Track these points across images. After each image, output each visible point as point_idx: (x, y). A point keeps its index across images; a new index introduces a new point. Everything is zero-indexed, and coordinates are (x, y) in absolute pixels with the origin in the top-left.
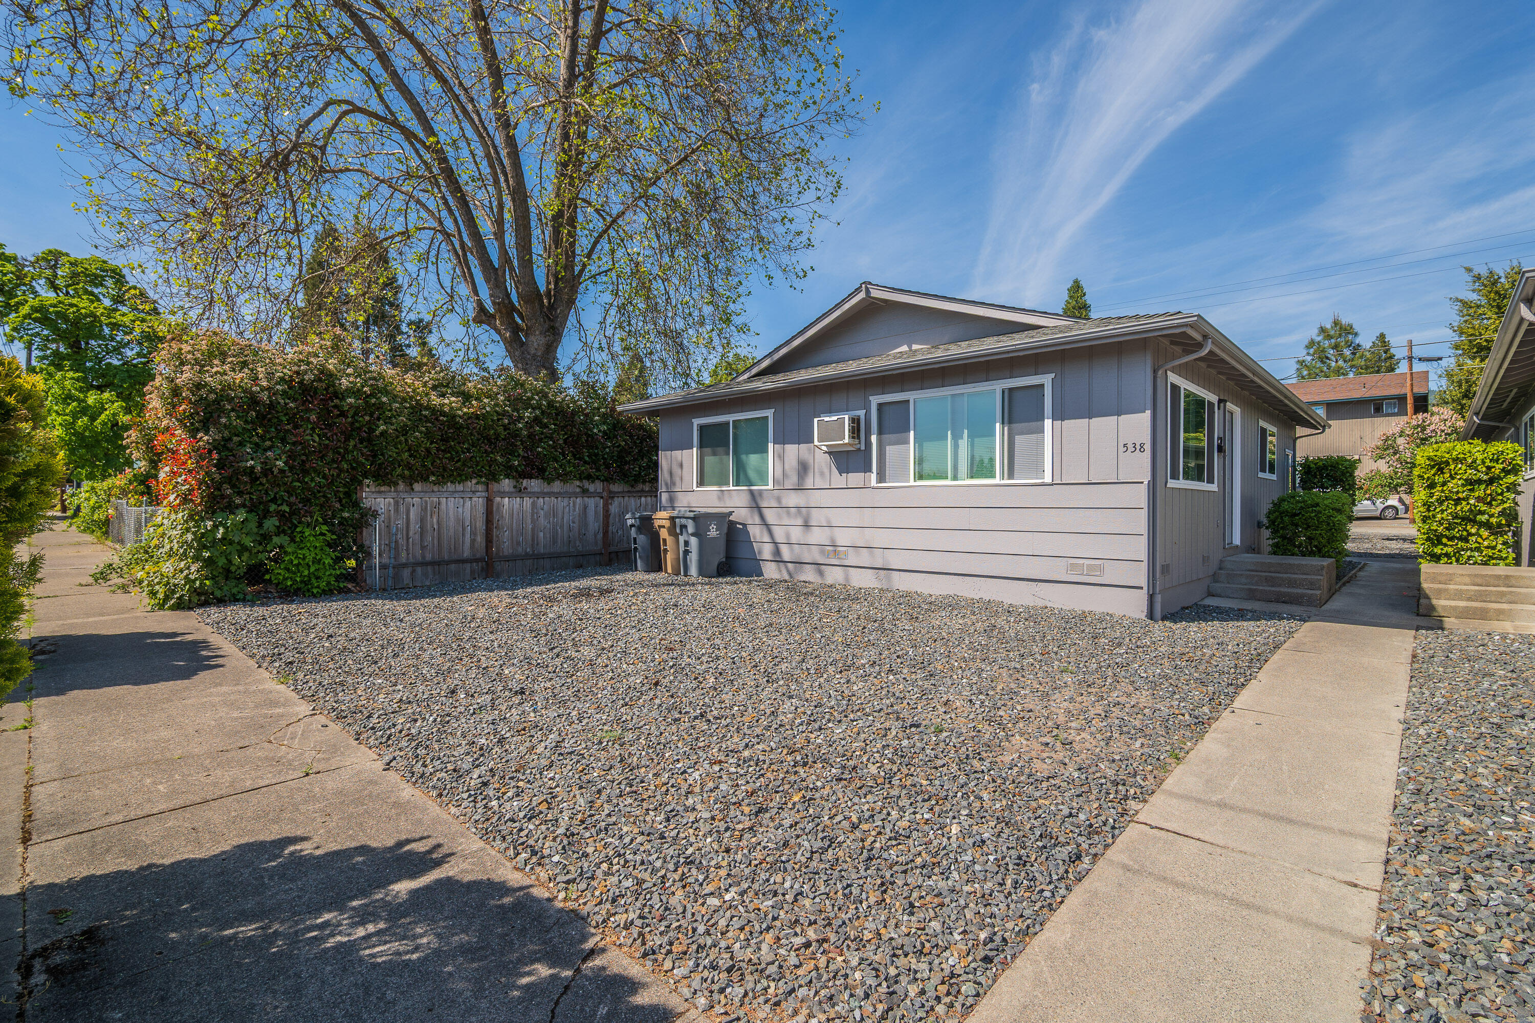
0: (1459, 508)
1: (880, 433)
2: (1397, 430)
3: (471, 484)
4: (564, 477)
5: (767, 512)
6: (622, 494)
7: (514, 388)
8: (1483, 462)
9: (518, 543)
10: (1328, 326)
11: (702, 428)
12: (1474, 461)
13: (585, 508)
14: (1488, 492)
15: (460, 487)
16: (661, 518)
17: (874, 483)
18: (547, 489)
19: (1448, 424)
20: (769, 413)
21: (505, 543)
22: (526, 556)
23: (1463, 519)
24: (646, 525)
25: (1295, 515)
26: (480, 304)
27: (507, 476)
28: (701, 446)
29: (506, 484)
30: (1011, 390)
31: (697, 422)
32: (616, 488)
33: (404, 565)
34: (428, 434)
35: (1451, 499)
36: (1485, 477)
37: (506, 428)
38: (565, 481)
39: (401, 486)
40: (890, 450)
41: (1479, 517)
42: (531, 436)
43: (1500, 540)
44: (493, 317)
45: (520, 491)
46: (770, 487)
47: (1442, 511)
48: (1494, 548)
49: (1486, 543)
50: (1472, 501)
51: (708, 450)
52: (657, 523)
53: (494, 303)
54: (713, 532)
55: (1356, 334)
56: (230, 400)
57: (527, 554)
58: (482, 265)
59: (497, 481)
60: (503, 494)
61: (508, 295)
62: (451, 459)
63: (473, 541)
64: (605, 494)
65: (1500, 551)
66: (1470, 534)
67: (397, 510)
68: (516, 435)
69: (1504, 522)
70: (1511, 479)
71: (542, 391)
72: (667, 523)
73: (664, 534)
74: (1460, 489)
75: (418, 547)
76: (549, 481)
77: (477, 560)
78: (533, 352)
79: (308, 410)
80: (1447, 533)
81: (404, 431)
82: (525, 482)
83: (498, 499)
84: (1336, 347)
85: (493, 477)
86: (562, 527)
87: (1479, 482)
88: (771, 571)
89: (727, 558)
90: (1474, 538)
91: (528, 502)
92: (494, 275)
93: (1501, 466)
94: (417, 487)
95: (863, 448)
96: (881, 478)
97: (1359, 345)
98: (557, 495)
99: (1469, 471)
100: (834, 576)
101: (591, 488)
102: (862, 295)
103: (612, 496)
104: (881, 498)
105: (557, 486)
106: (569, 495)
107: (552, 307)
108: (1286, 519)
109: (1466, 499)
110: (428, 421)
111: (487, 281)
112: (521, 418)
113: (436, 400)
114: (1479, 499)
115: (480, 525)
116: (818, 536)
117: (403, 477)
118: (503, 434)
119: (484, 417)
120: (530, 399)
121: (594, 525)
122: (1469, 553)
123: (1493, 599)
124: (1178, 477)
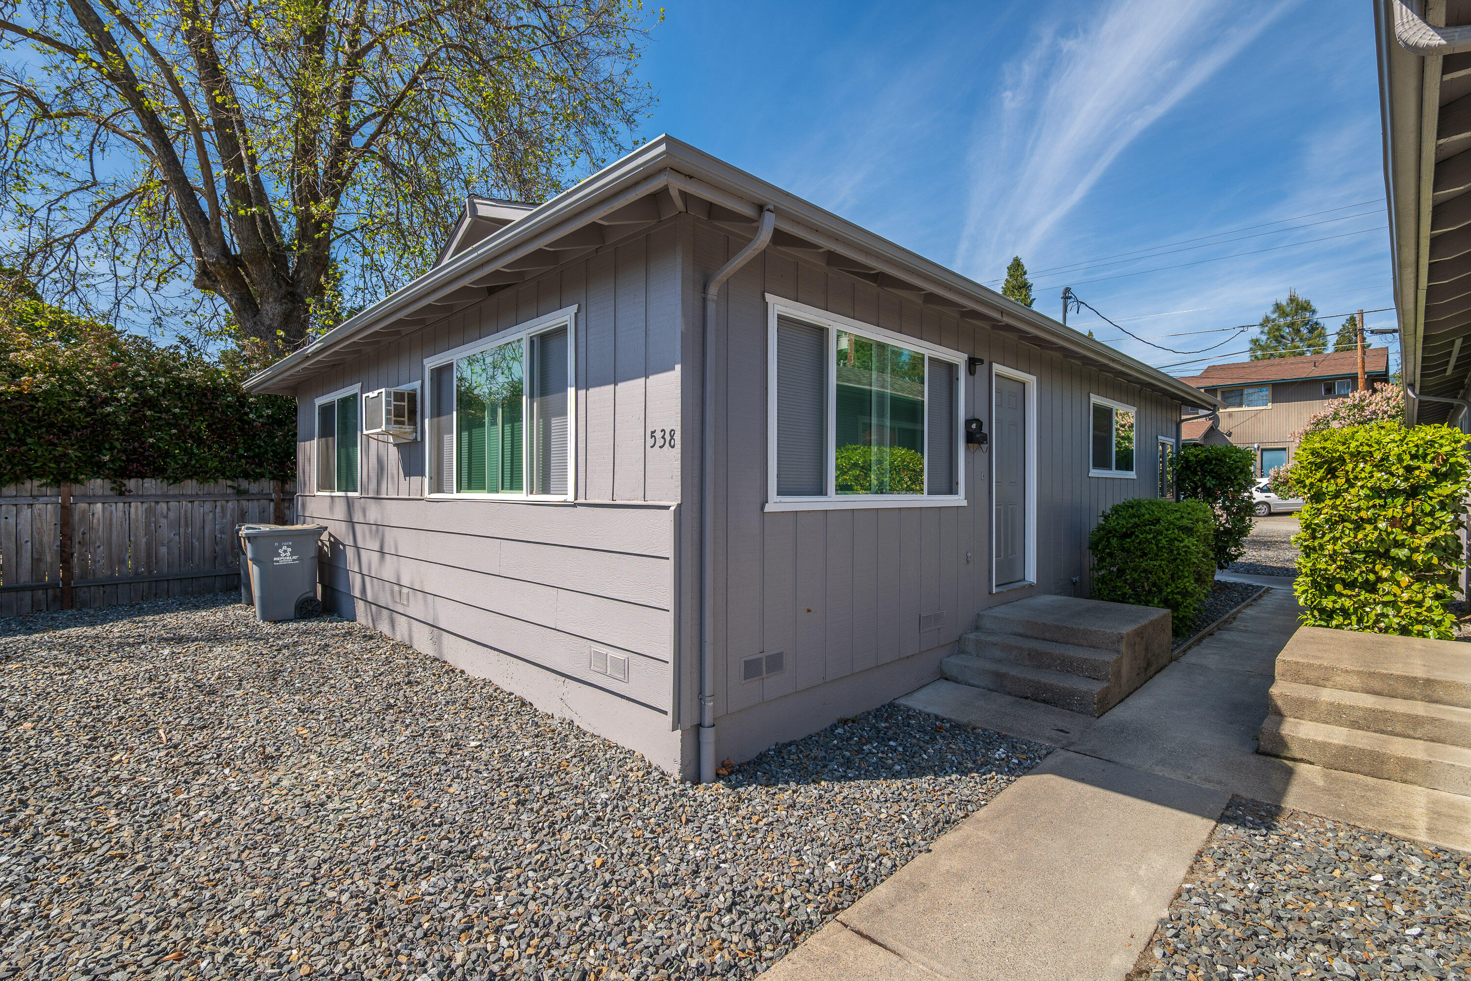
0: (1360, 536)
1: (432, 415)
2: (1330, 411)
3: (30, 487)
4: (201, 474)
5: (358, 531)
8: (1400, 459)
10: (1284, 303)
11: (320, 410)
12: (1385, 458)
13: (243, 513)
14: (1409, 510)
17: (428, 494)
18: (172, 490)
19: (1393, 403)
20: (358, 389)
21: (97, 562)
23: (1368, 553)
25: (1125, 536)
27: (97, 475)
28: (320, 435)
29: (97, 485)
30: (542, 338)
31: (317, 402)
35: (1348, 520)
36: (1404, 485)
38: (204, 480)
40: (446, 442)
41: (1394, 552)
42: (136, 422)
43: (1430, 591)
45: (122, 495)
46: (358, 493)
47: (1335, 540)
48: (1420, 604)
49: (1406, 596)
50: (1382, 525)
55: (1314, 312)
59: (79, 482)
60: (91, 499)
64: (275, 496)
65: (1430, 609)
66: (1380, 580)
68: (105, 421)
69: (1435, 561)
70: (1447, 488)
74: (1363, 504)
76: (176, 480)
77: (44, 587)
78: (267, 322)
80: (1343, 574)
82: (130, 483)
83: (83, 506)
84: (1291, 325)
85: (70, 477)
87: (1394, 492)
90: (1386, 586)
92: (205, 229)
93: (1430, 467)
95: (419, 439)
96: (437, 485)
97: (1316, 323)
98: (190, 498)
99: (1377, 475)
100: (402, 630)
101: (255, 487)
104: (433, 518)
105: (190, 486)
106: (213, 498)
108: (1114, 542)
109: (1372, 521)
112: (112, 399)
114: (1393, 522)
115: (51, 539)
116: (390, 570)
118: (81, 418)
122: (1379, 609)
123: (1399, 729)
124: (821, 491)
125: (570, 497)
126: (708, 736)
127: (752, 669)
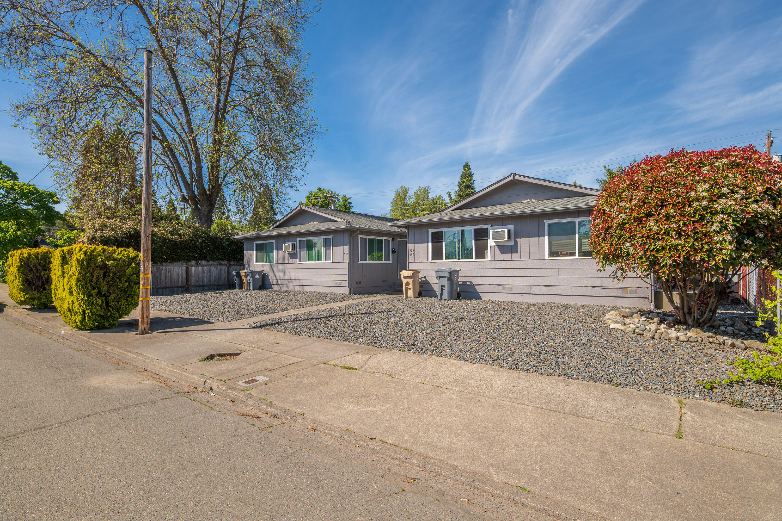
1: (300, 248)
3: (181, 263)
4: (213, 260)
5: (275, 270)
6: (234, 265)
7: (196, 231)
9: (197, 281)
11: (256, 245)
13: (221, 270)
15: (178, 264)
16: (242, 273)
17: (298, 262)
18: (207, 264)
20: (274, 241)
21: (193, 281)
22: (200, 286)
24: (239, 275)
26: (183, 196)
27: (193, 260)
28: (256, 250)
29: (193, 262)
30: (326, 239)
31: (255, 243)
32: (232, 263)
33: (160, 288)
34: (168, 248)
37: (193, 244)
38: (213, 261)
39: (159, 264)
40: (302, 252)
42: (202, 247)
44: (188, 200)
45: (198, 265)
46: (274, 263)
51: (259, 251)
52: (242, 274)
53: (188, 196)
54: (257, 276)
56: (110, 240)
57: (200, 285)
58: (183, 182)
59: (190, 261)
60: (192, 266)
61: (194, 193)
62: (175, 255)
63: (182, 281)
64: (228, 265)
67: (157, 271)
68: (196, 246)
71: (205, 232)
72: (244, 274)
73: (243, 277)
75: (164, 283)
76: (208, 261)
77: (183, 287)
78: (203, 213)
79: (132, 242)
81: (160, 247)
82: (199, 262)
83: (190, 267)
85: (189, 260)
86: (212, 276)
88: (275, 288)
89: (262, 284)
91: (200, 268)
92: (188, 186)
94: (164, 264)
95: (295, 252)
96: (300, 261)
98: (211, 266)
100: (291, 288)
101: (223, 263)
102: (299, 208)
103: (230, 265)
104: (300, 266)
105: (211, 263)
106: (215, 265)
107: (210, 195)
110: (168, 243)
111: (186, 188)
112: (198, 241)
113: (170, 237)
115: (185, 275)
116: (287, 277)
117: (160, 261)
118: (192, 246)
119: (186, 241)
120: (201, 235)
121: (224, 275)
124: (366, 260)
125: (332, 261)
126: (352, 289)
127: (357, 283)
